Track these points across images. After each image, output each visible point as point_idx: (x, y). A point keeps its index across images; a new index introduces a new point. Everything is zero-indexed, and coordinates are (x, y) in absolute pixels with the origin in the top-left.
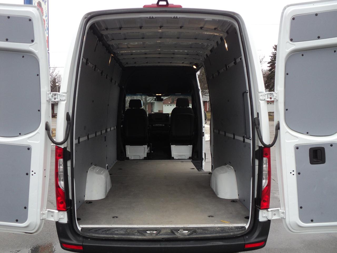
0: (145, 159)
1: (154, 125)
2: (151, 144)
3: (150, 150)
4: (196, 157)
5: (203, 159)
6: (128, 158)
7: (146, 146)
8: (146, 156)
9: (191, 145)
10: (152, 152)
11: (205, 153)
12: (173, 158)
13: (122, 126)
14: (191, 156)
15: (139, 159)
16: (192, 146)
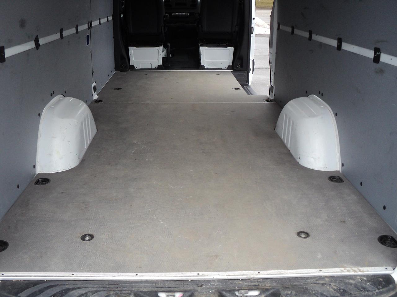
0: (159, 68)
1: (173, 14)
2: (169, 44)
3: (168, 53)
4: (238, 66)
5: (250, 69)
6: (133, 66)
7: (161, 48)
8: (161, 64)
9: (231, 47)
10: (171, 56)
11: (253, 61)
12: (203, 68)
13: (122, 16)
14: (231, 64)
15: (150, 68)
16: (233, 48)
